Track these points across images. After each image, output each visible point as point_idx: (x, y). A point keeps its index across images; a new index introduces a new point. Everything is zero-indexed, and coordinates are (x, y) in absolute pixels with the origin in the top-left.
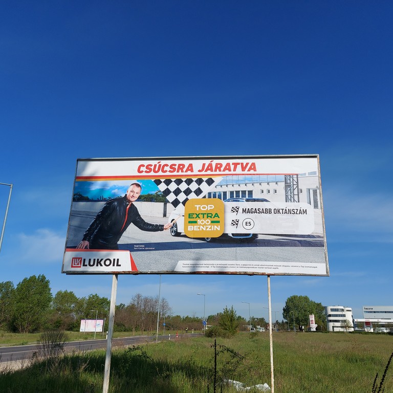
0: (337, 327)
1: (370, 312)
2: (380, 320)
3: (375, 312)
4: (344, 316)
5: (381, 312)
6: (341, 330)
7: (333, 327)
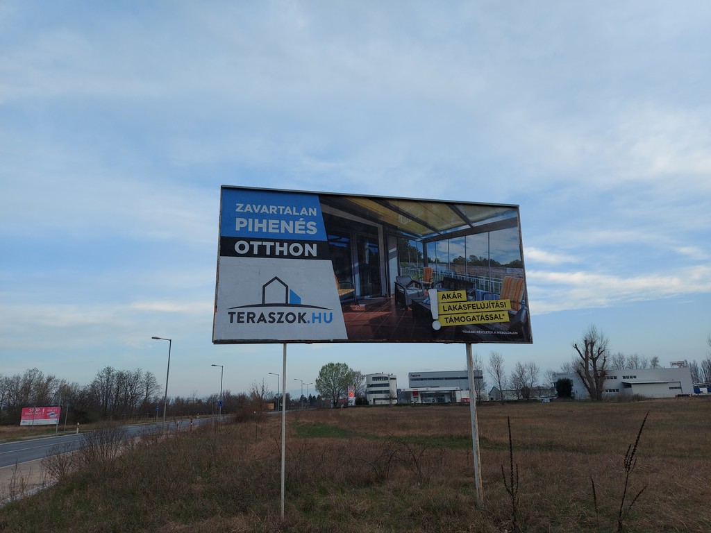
0: (379, 399)
1: (417, 379)
2: (429, 389)
3: (422, 379)
4: (388, 385)
5: (429, 379)
6: (384, 402)
7: (374, 399)
